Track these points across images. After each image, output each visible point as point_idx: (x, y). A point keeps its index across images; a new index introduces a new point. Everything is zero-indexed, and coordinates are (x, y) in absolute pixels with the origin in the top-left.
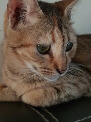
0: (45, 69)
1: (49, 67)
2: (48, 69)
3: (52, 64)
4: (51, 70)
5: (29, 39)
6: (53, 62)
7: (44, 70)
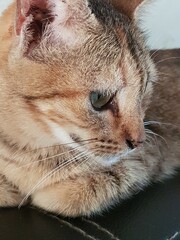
0: (103, 141)
1: (112, 137)
2: (110, 141)
3: (119, 131)
4: (116, 143)
5: (74, 80)
6: (120, 126)
7: (100, 144)
